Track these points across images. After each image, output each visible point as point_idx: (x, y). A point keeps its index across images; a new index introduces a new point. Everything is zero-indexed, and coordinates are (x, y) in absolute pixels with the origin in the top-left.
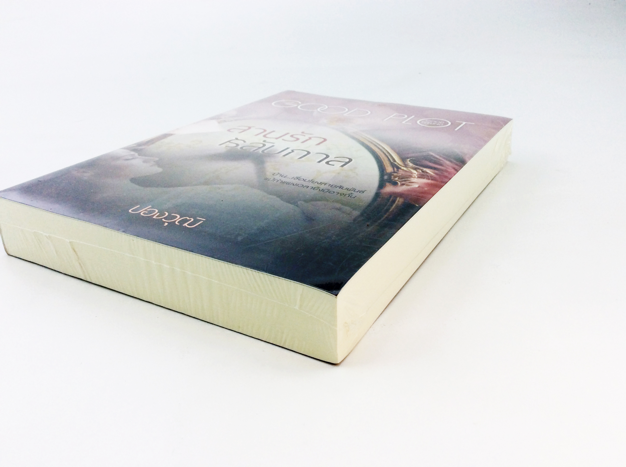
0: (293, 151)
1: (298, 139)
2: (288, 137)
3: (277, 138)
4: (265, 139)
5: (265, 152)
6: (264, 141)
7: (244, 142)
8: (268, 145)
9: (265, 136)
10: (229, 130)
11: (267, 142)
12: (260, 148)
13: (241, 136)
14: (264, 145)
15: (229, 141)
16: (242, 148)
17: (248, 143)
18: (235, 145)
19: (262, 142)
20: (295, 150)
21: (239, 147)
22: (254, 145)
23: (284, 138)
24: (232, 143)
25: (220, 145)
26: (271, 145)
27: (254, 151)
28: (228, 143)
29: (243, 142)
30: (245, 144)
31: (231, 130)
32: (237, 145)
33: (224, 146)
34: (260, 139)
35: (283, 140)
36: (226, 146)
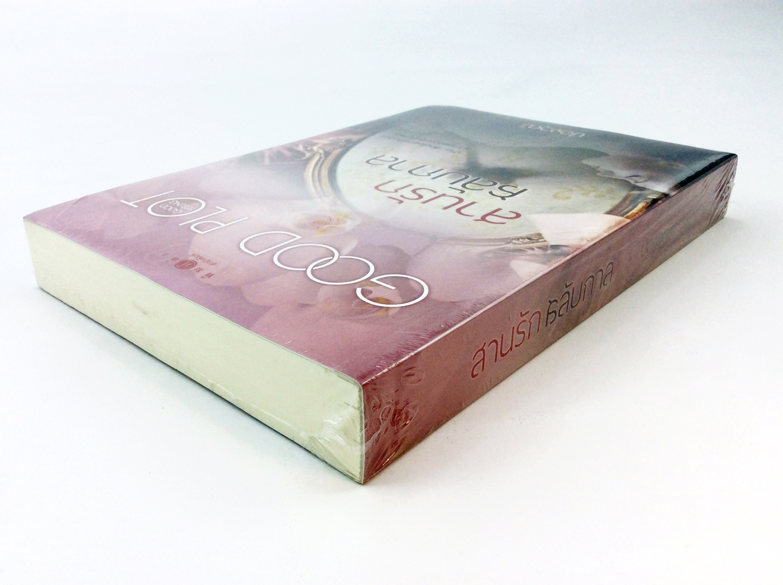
0: (429, 174)
1: (414, 191)
2: (428, 196)
3: (444, 195)
4: (462, 196)
5: (464, 177)
6: (462, 192)
7: (491, 193)
8: (459, 185)
9: (461, 200)
10: (518, 215)
11: (459, 190)
12: (470, 182)
13: (496, 203)
14: (464, 186)
15: (514, 195)
16: (495, 184)
17: (486, 190)
18: (504, 188)
19: (467, 191)
20: (426, 176)
21: (498, 185)
22: (478, 187)
23: (434, 195)
24: (509, 192)
25: (525, 190)
26: (454, 186)
27: (479, 179)
28: (515, 192)
29: (494, 193)
30: (491, 189)
31: (514, 215)
32: (501, 188)
33: (520, 188)
34: (468, 196)
35: (435, 192)
36: (516, 187)
